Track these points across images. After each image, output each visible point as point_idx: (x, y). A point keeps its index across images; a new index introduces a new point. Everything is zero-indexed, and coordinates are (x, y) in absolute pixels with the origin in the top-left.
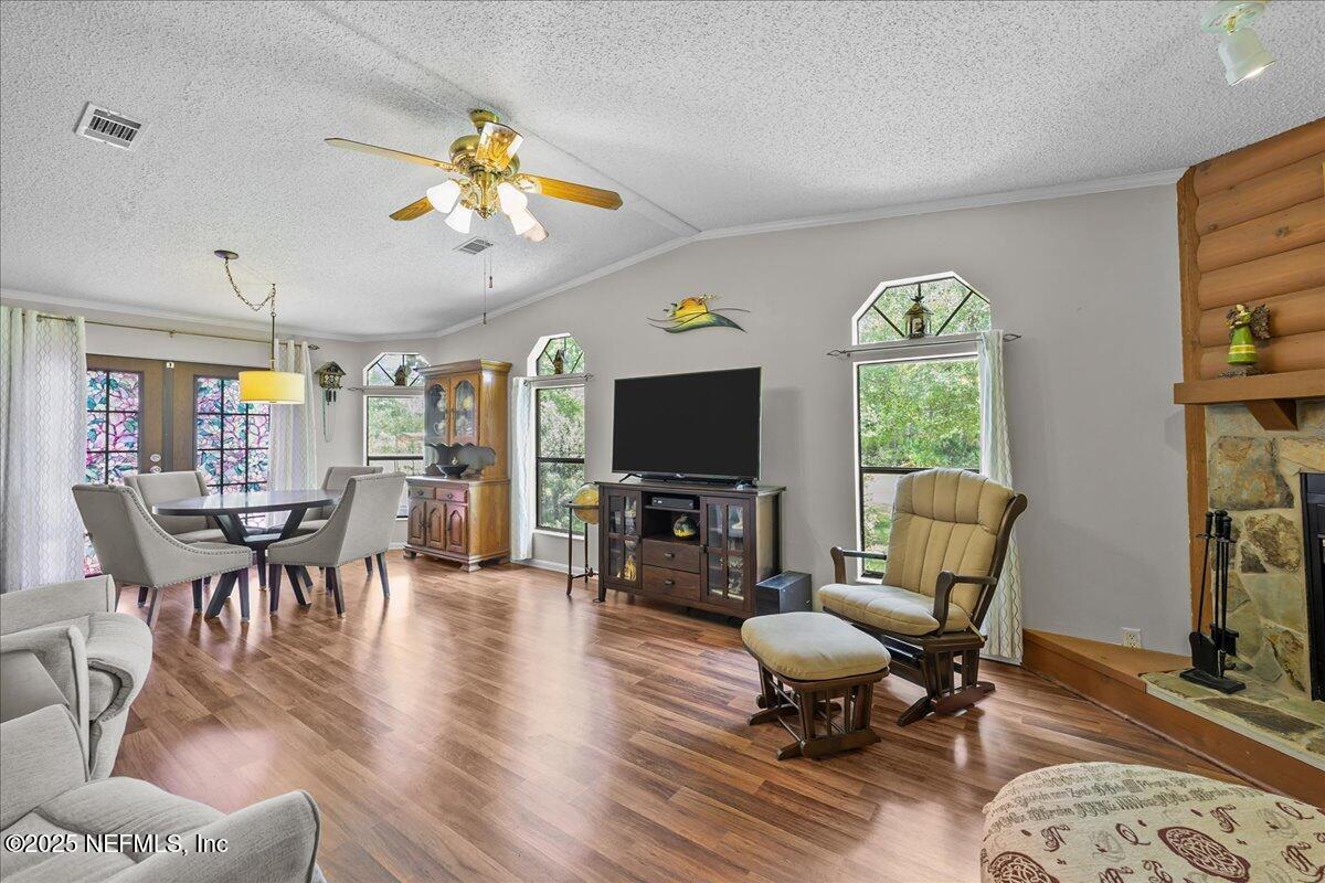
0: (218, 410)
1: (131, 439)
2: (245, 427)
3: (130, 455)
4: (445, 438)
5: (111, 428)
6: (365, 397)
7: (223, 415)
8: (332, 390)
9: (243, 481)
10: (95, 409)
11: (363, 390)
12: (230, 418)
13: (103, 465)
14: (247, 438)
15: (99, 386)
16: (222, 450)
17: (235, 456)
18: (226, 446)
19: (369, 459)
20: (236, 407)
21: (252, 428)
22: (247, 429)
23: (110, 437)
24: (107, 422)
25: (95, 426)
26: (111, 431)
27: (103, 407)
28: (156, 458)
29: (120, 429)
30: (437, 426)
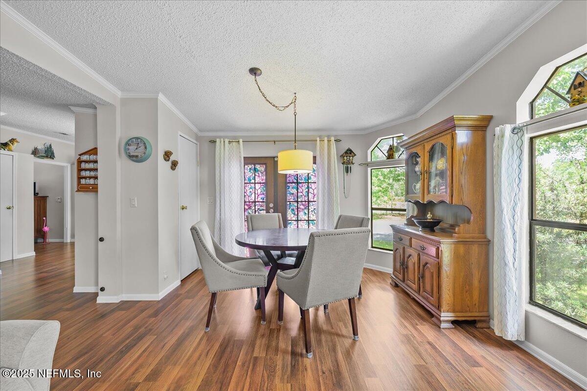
0: (295, 181)
1: (263, 196)
2: (307, 190)
3: (263, 203)
4: (420, 195)
5: (256, 190)
6: (369, 169)
7: (298, 183)
8: (349, 166)
9: (307, 219)
10: (251, 182)
11: (367, 165)
12: (300, 185)
13: (254, 208)
14: (308, 196)
15: (252, 171)
16: (297, 202)
17: (303, 205)
18: (299, 200)
19: (372, 209)
20: (303, 179)
21: (311, 190)
22: (308, 190)
23: (256, 195)
24: (255, 188)
25: (251, 190)
26: (256, 192)
27: (253, 181)
28: (271, 205)
29: (259, 191)
30: (415, 186)
